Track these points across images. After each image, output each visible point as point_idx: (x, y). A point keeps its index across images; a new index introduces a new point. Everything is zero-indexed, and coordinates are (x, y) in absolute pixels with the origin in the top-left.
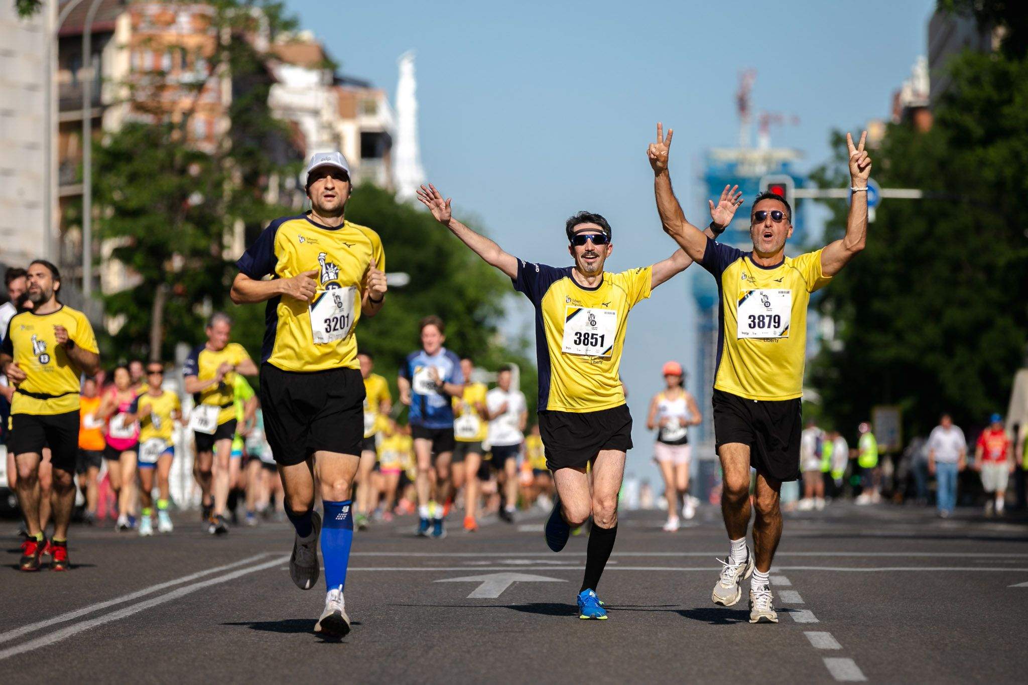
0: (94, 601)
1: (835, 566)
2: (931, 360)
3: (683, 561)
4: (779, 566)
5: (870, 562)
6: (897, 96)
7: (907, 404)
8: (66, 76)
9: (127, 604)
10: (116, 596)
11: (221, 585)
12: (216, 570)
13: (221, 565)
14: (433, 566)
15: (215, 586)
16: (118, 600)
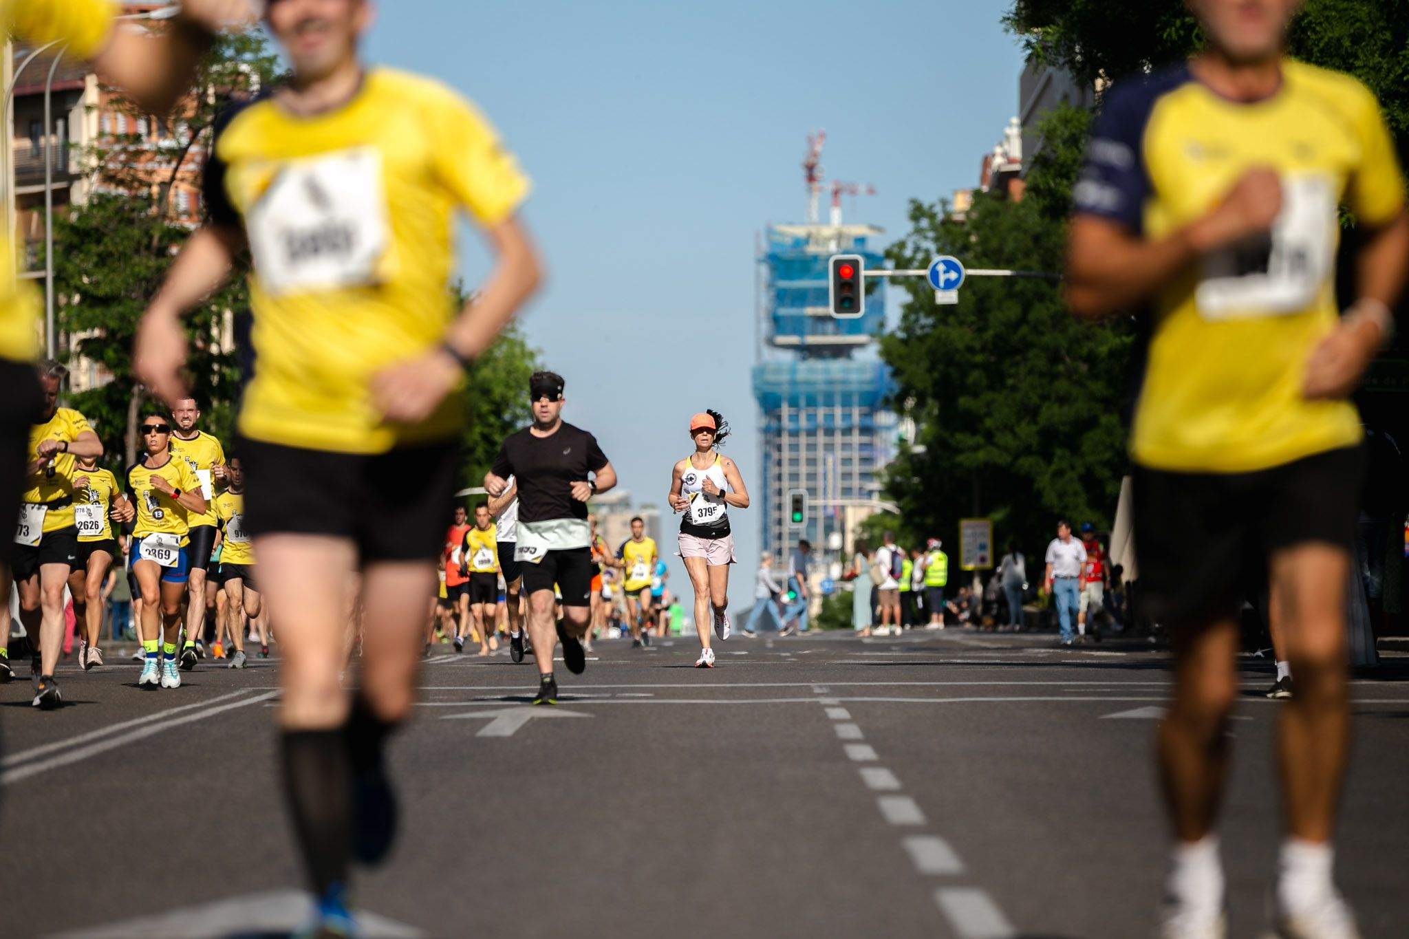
0: (43, 742)
1: (904, 697)
2: (1025, 463)
3: (729, 693)
4: (837, 696)
5: (944, 692)
6: (986, 162)
7: (998, 515)
8: (26, 143)
9: (79, 746)
10: (69, 736)
11: (192, 723)
12: (189, 707)
13: (195, 702)
14: (441, 701)
15: (185, 725)
16: (71, 742)
